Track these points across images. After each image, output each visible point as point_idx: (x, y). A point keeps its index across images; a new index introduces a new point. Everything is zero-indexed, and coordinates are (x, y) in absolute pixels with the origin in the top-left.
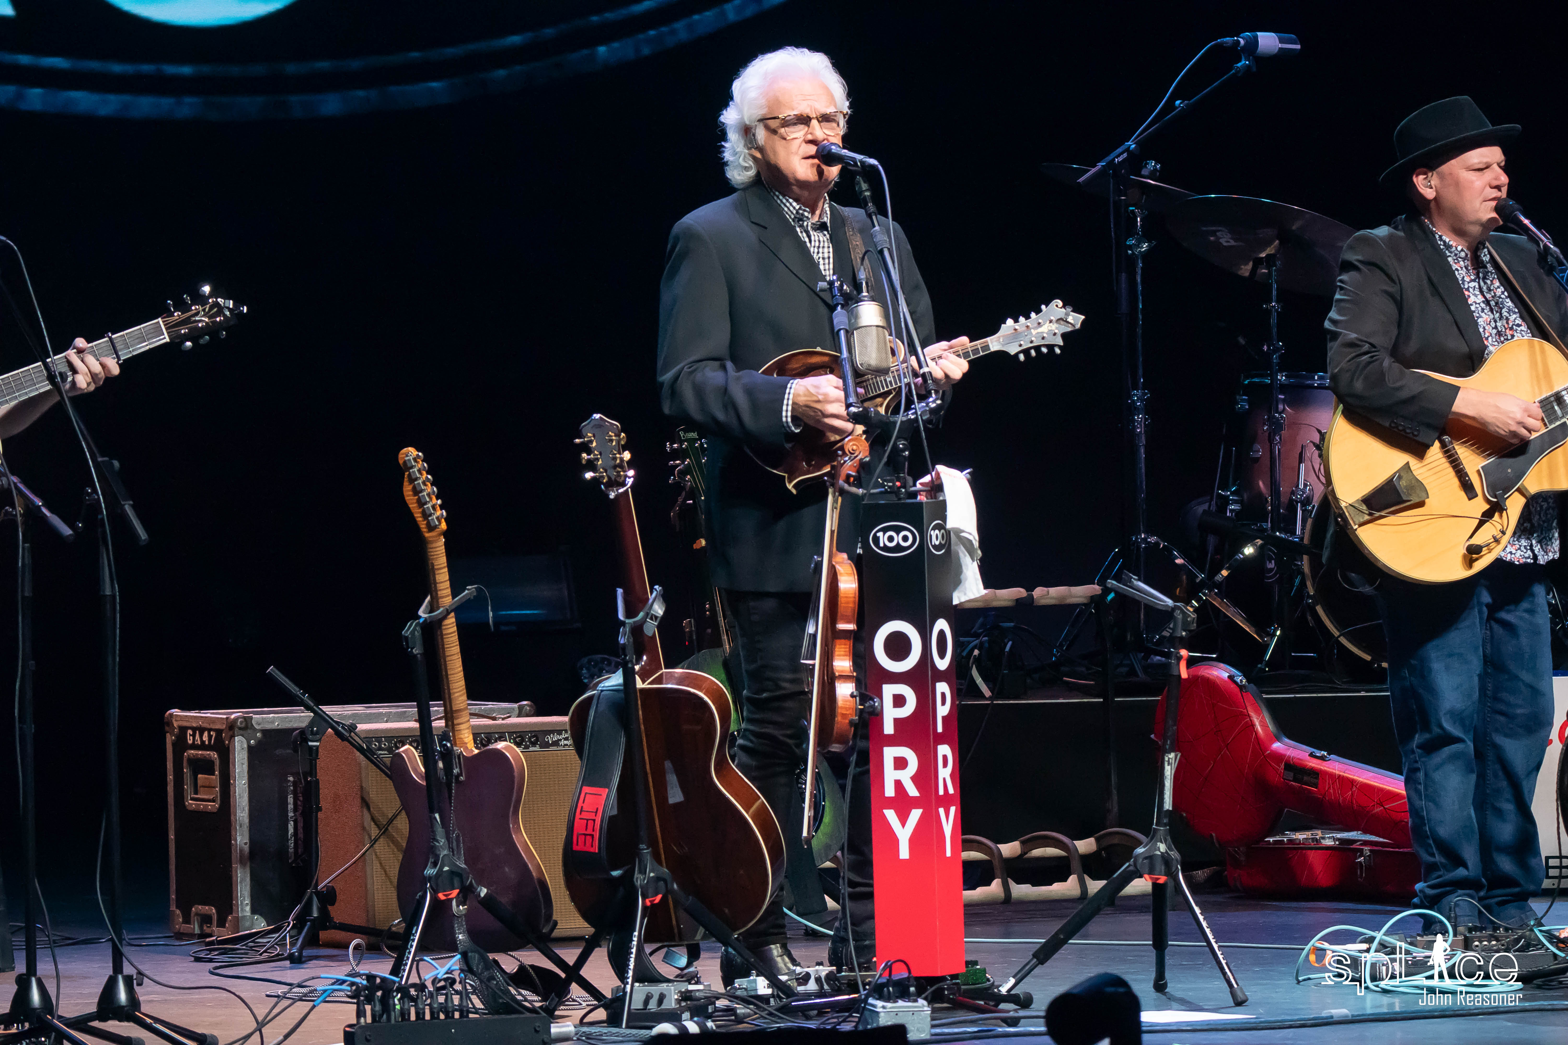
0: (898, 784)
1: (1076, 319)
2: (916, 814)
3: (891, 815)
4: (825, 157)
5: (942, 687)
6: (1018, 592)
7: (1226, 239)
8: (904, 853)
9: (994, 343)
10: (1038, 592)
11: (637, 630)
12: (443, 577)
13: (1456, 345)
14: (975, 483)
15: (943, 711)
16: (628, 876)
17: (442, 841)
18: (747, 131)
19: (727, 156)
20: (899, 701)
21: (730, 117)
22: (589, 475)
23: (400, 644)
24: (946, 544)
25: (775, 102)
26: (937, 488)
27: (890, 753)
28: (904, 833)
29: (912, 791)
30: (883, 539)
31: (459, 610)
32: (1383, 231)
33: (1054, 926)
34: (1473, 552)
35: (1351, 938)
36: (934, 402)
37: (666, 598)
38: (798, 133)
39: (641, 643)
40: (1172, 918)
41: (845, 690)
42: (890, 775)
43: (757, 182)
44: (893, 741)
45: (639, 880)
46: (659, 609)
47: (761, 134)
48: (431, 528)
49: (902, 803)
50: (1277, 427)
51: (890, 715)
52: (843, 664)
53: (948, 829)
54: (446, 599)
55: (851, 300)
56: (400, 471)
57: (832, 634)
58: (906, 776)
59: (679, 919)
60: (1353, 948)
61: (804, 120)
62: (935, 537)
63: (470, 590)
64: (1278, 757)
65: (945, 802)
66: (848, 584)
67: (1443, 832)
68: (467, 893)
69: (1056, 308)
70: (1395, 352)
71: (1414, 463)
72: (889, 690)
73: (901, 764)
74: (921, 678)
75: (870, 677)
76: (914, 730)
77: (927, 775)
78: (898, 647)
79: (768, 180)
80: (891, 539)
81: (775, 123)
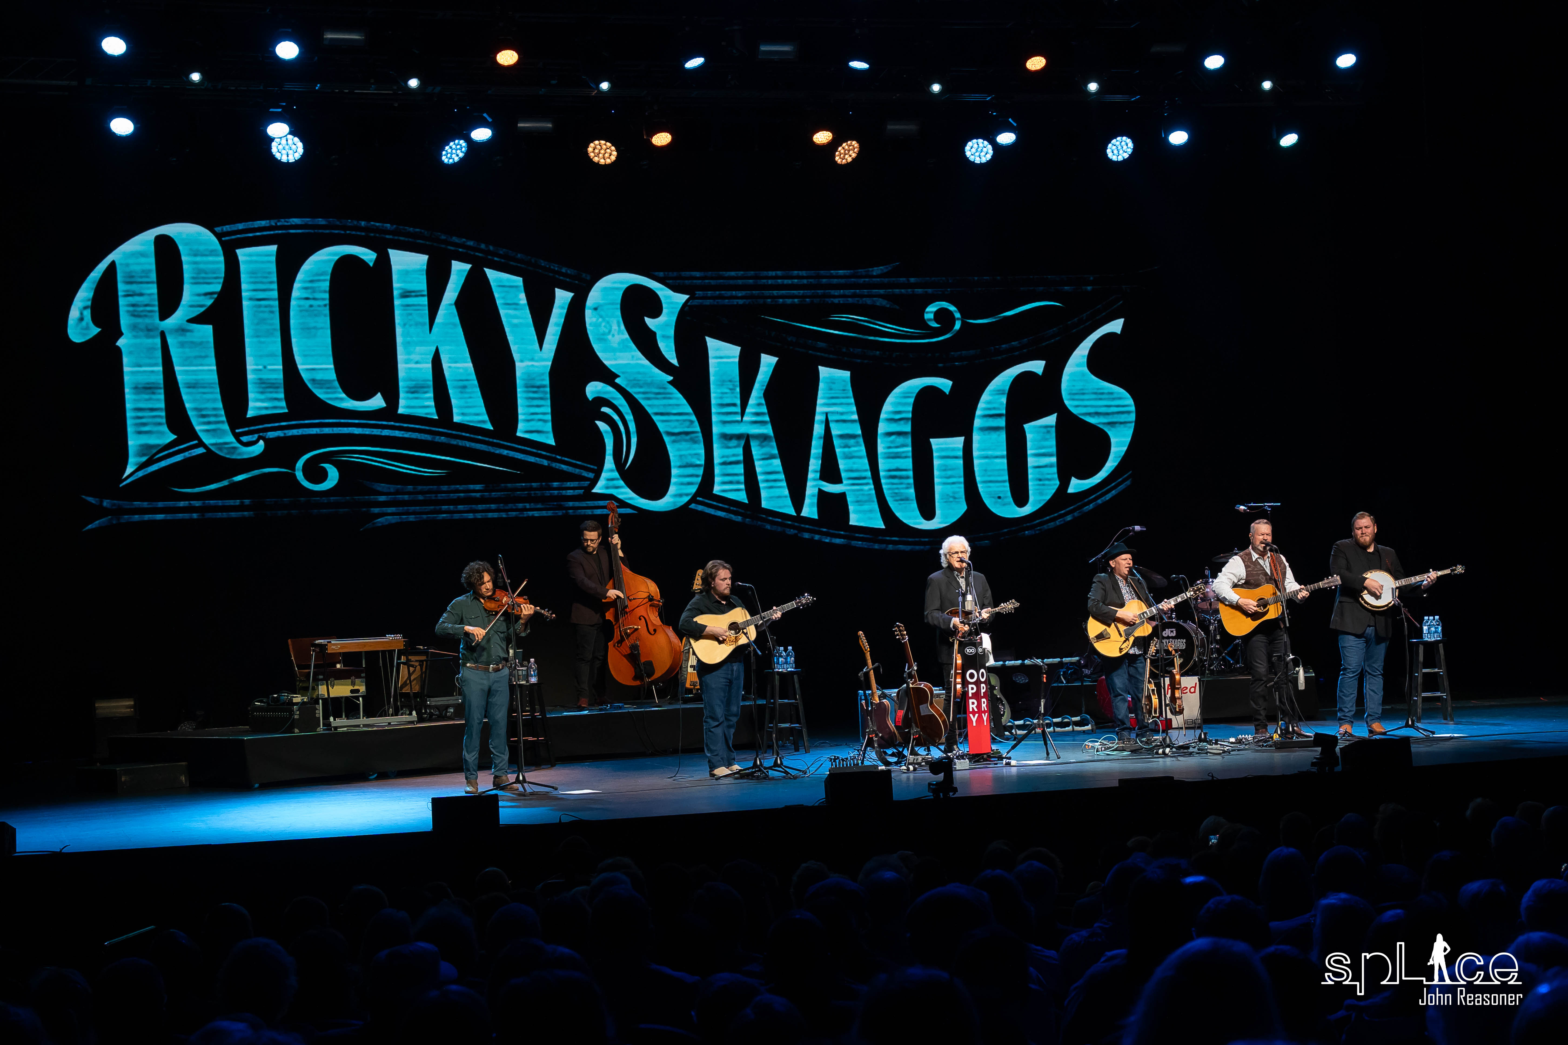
0: (973, 708)
2: (977, 715)
3: (971, 715)
4: (962, 561)
5: (983, 685)
6: (1059, 659)
8: (974, 724)
10: (1064, 659)
11: (911, 674)
12: (869, 661)
13: (1118, 601)
14: (991, 637)
15: (983, 691)
16: (909, 732)
17: (870, 723)
18: (945, 555)
19: (942, 561)
20: (972, 689)
21: (941, 552)
22: (897, 637)
23: (858, 678)
24: (984, 653)
25: (951, 549)
26: (981, 638)
27: (971, 701)
28: (974, 720)
29: (976, 710)
30: (968, 650)
31: (874, 669)
32: (1103, 574)
34: (1121, 650)
37: (917, 666)
38: (956, 555)
39: (912, 677)
41: (959, 686)
42: (971, 706)
44: (971, 698)
45: (912, 732)
46: (915, 668)
47: (948, 556)
48: (866, 650)
49: (974, 713)
51: (971, 692)
52: (959, 680)
53: (985, 719)
54: (871, 666)
56: (858, 637)
57: (956, 674)
58: (974, 706)
60: (1092, 745)
61: (957, 553)
62: (980, 650)
63: (877, 664)
65: (985, 712)
66: (959, 662)
67: (1120, 717)
68: (877, 735)
70: (1104, 603)
71: (1107, 628)
72: (970, 686)
73: (973, 703)
74: (978, 683)
75: (965, 683)
76: (977, 696)
77: (979, 706)
78: (972, 676)
79: (950, 567)
80: (970, 651)
81: (951, 553)
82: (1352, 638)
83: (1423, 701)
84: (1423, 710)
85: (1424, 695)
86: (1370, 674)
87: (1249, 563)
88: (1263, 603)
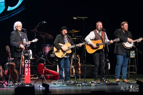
1: (38, 40)
2: (28, 73)
3: (26, 73)
7: (41, 35)
8: (27, 75)
9: (32, 41)
11: (9, 60)
14: (32, 51)
16: (8, 76)
18: (15, 27)
21: (14, 26)
22: (6, 50)
24: (30, 55)
26: (29, 51)
27: (26, 69)
28: (27, 74)
29: (27, 71)
33: (36, 80)
35: (54, 82)
36: (29, 45)
39: (10, 61)
40: (43, 80)
41: (23, 64)
42: (26, 70)
43: (16, 30)
44: (26, 68)
47: (17, 27)
49: (27, 72)
50: (45, 48)
51: (26, 66)
52: (23, 63)
55: (24, 38)
57: (22, 61)
58: (27, 70)
59: (11, 79)
60: (55, 82)
62: (29, 54)
64: (46, 70)
66: (23, 57)
69: (36, 39)
72: (26, 64)
73: (27, 69)
74: (28, 64)
75: (25, 64)
76: (28, 67)
77: (28, 70)
78: (27, 62)
79: (17, 30)
80: (26, 54)
81: (17, 26)
82: (120, 56)
83: (130, 74)
84: (130, 76)
85: (130, 72)
86: (124, 66)
87: (96, 33)
88: (98, 45)
